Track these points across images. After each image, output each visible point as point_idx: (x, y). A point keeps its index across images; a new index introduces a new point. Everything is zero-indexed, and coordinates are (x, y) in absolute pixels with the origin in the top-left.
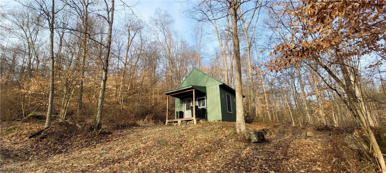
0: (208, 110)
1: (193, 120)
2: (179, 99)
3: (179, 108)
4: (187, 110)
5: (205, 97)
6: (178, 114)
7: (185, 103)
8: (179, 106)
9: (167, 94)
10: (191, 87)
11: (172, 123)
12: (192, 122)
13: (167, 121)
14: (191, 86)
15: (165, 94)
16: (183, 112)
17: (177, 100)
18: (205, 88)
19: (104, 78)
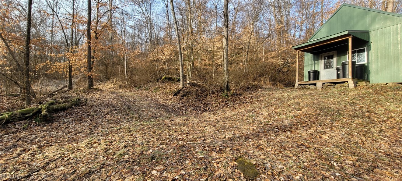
0: (372, 68)
1: (347, 82)
2: (311, 55)
3: (312, 66)
4: (325, 68)
5: (366, 48)
6: (312, 74)
7: (321, 60)
8: (312, 64)
9: (297, 49)
10: (347, 33)
11: (305, 86)
12: (346, 84)
13: (297, 83)
14: (347, 31)
15: (294, 49)
16: (319, 72)
17: (308, 57)
18: (367, 33)
19: (226, 36)
